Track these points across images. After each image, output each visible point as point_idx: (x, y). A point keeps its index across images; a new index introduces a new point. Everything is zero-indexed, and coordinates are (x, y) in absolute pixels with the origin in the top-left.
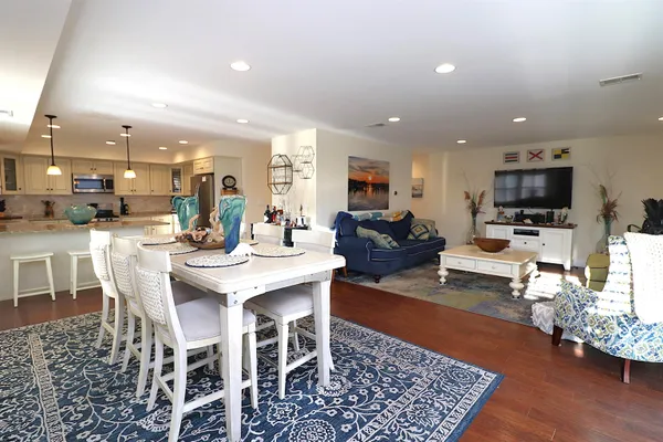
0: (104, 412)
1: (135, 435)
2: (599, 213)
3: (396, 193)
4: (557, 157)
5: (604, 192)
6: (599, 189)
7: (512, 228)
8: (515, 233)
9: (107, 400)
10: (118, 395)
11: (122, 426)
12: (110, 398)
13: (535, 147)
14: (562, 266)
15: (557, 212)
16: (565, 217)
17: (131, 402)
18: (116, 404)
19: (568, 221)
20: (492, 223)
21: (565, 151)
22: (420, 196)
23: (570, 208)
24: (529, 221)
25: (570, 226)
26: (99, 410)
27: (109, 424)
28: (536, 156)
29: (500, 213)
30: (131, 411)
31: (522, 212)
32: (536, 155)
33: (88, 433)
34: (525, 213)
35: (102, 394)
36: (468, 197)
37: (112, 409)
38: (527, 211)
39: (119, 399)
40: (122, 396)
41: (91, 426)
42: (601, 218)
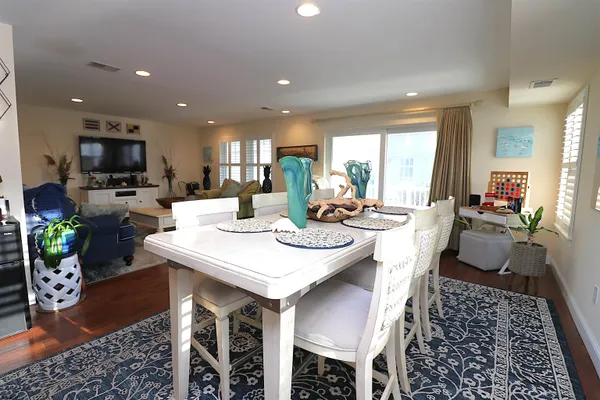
0: (457, 364)
1: (451, 334)
4: (131, 131)
5: (164, 160)
8: (117, 196)
9: (446, 371)
10: (435, 368)
11: (454, 344)
12: (443, 371)
13: (114, 119)
16: (146, 180)
17: (433, 354)
18: (443, 362)
19: (149, 182)
21: (136, 128)
23: (146, 171)
26: (459, 368)
27: (461, 353)
28: (114, 127)
29: (92, 179)
30: (440, 348)
31: (111, 176)
33: (478, 358)
35: (446, 381)
36: (51, 162)
37: (450, 360)
38: (116, 176)
39: (438, 364)
40: (434, 364)
41: (472, 360)
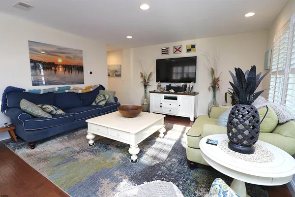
2: (210, 85)
3: (91, 73)
4: (189, 50)
5: (213, 72)
6: (210, 70)
7: (163, 95)
8: (165, 99)
14: (189, 118)
15: (188, 84)
16: (192, 88)
19: (193, 91)
20: (154, 92)
21: (193, 47)
22: (120, 75)
23: (195, 82)
24: (172, 91)
25: (195, 94)
29: (159, 86)
31: (170, 85)
32: (178, 50)
34: (172, 86)
36: (142, 76)
38: (173, 85)
42: (211, 89)
